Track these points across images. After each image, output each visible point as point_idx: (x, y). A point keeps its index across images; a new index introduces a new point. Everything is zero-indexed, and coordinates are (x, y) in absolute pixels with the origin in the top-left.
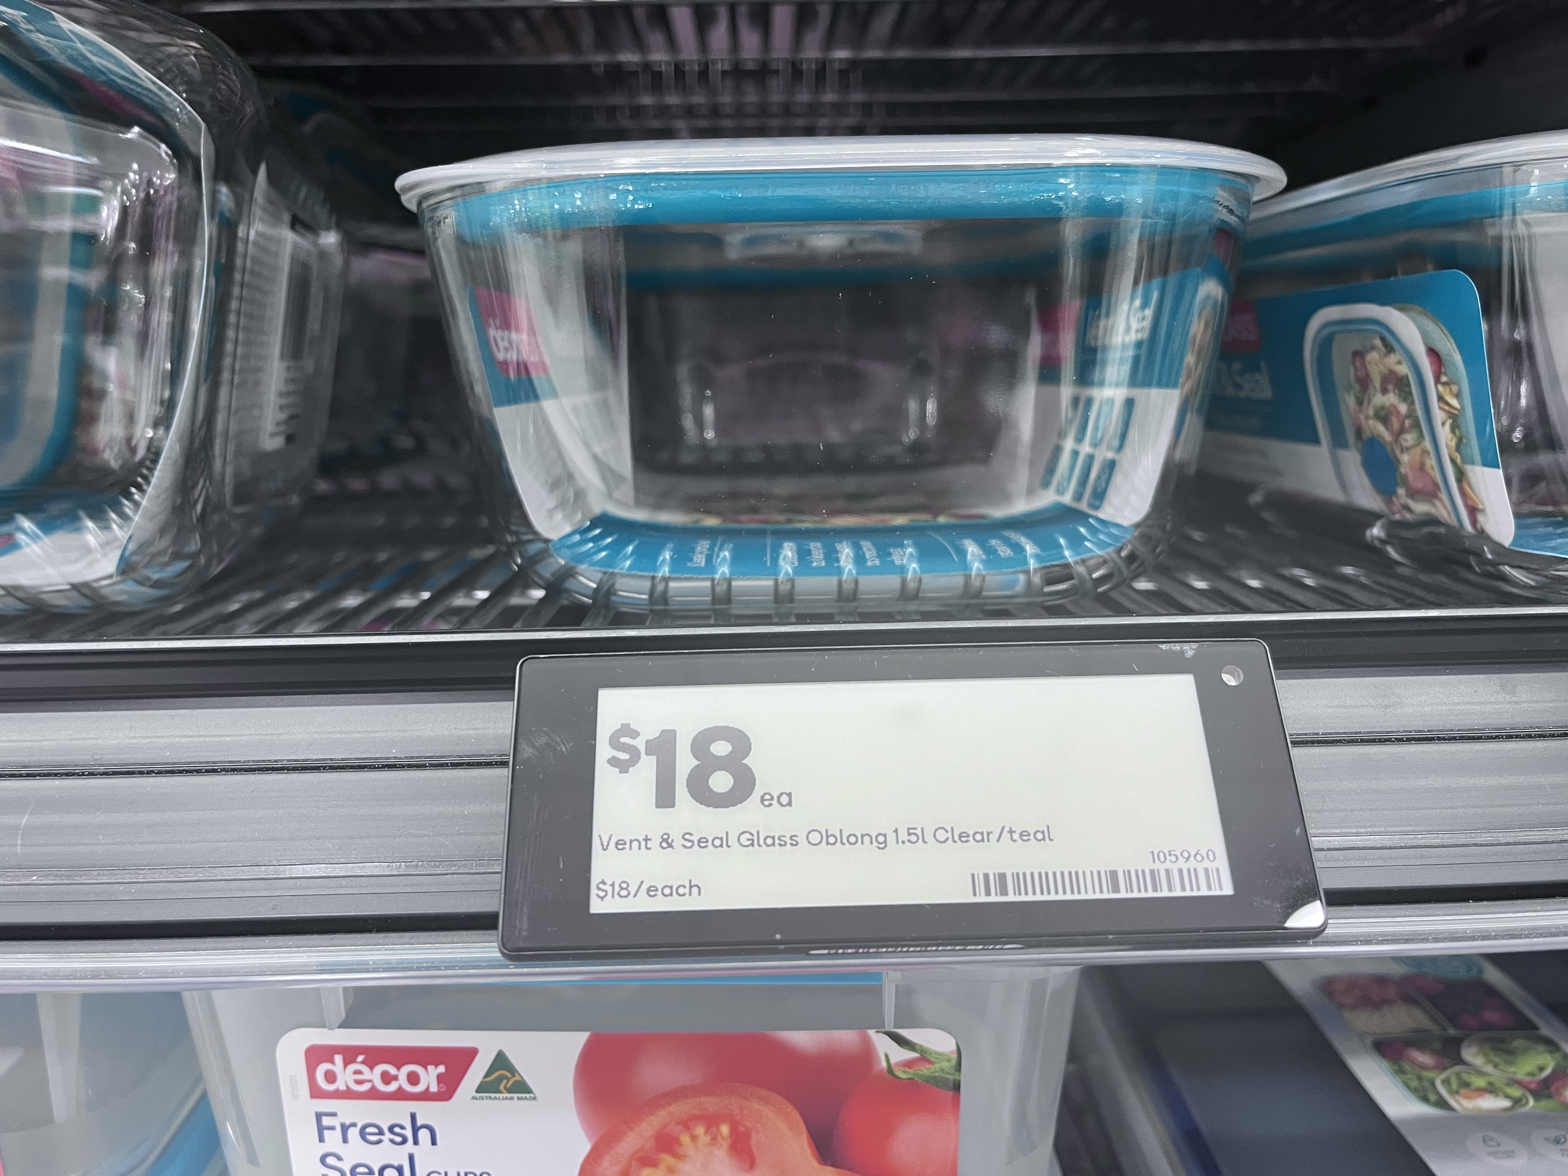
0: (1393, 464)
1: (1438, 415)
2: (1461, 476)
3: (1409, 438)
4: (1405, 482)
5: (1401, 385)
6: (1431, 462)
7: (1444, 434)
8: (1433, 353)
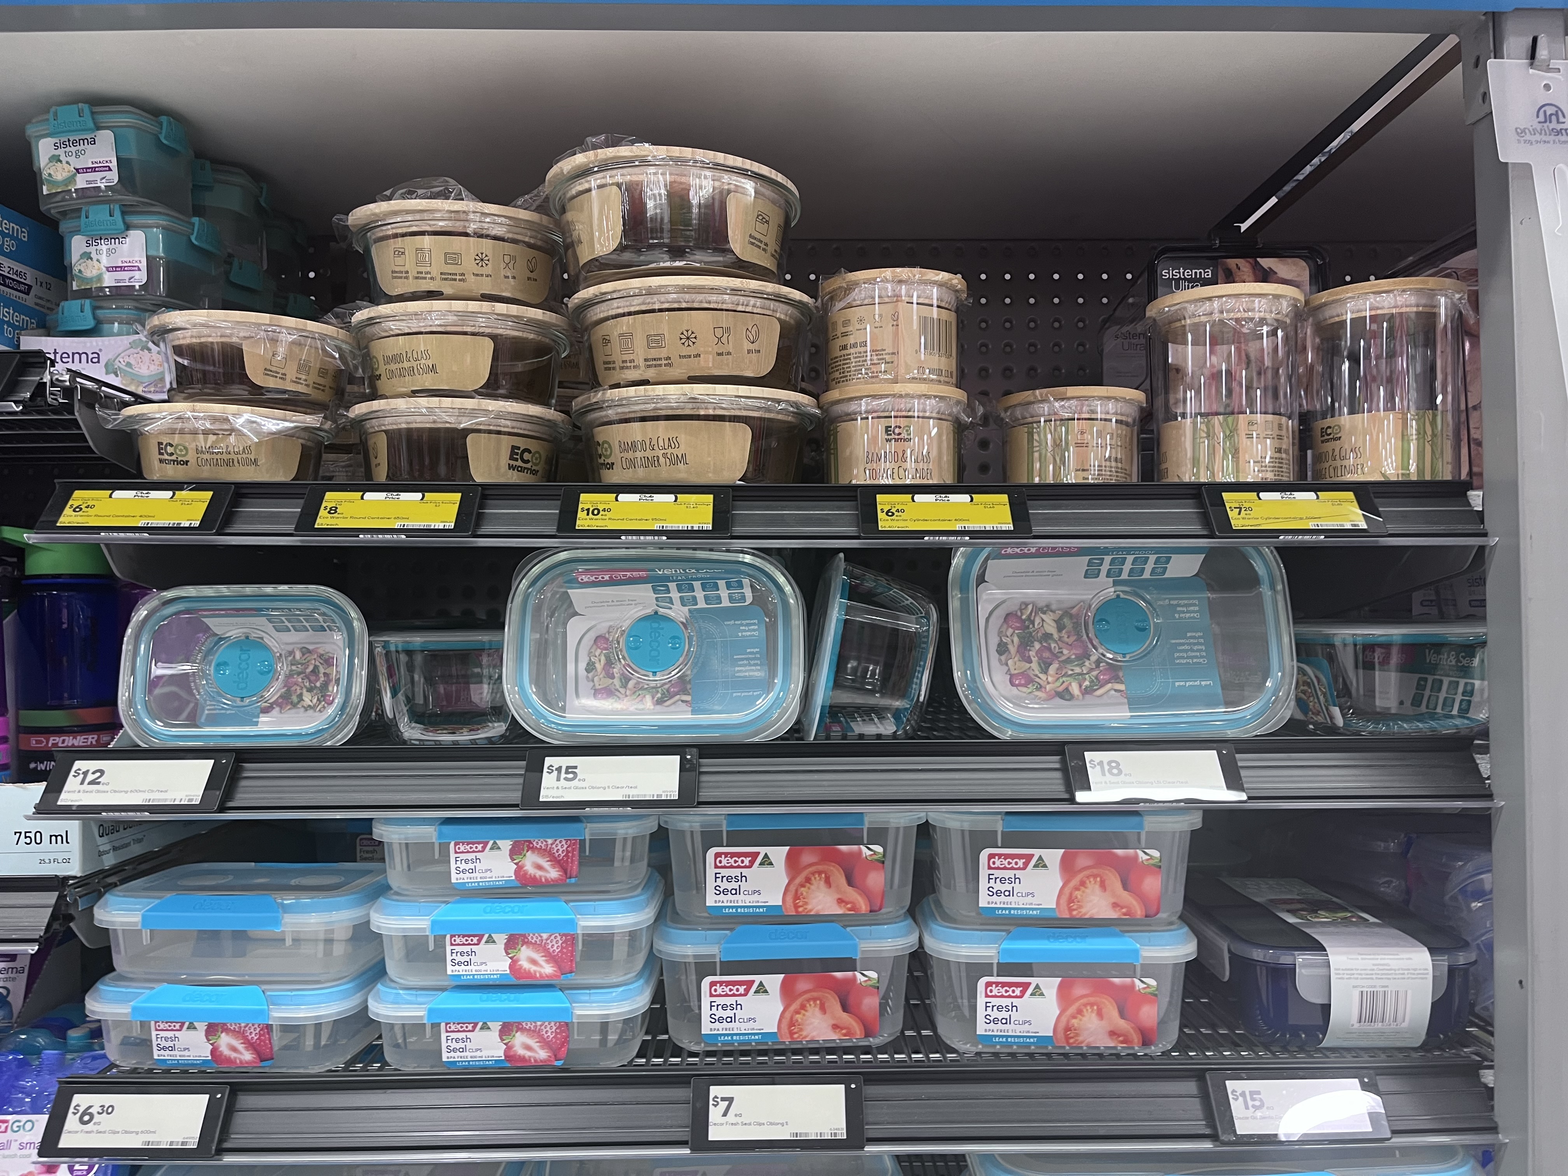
0: (1307, 705)
1: (1319, 693)
2: (1327, 709)
3: (1311, 699)
4: (1311, 710)
5: (1308, 684)
6: (1317, 705)
7: (1322, 698)
8: (1316, 677)
